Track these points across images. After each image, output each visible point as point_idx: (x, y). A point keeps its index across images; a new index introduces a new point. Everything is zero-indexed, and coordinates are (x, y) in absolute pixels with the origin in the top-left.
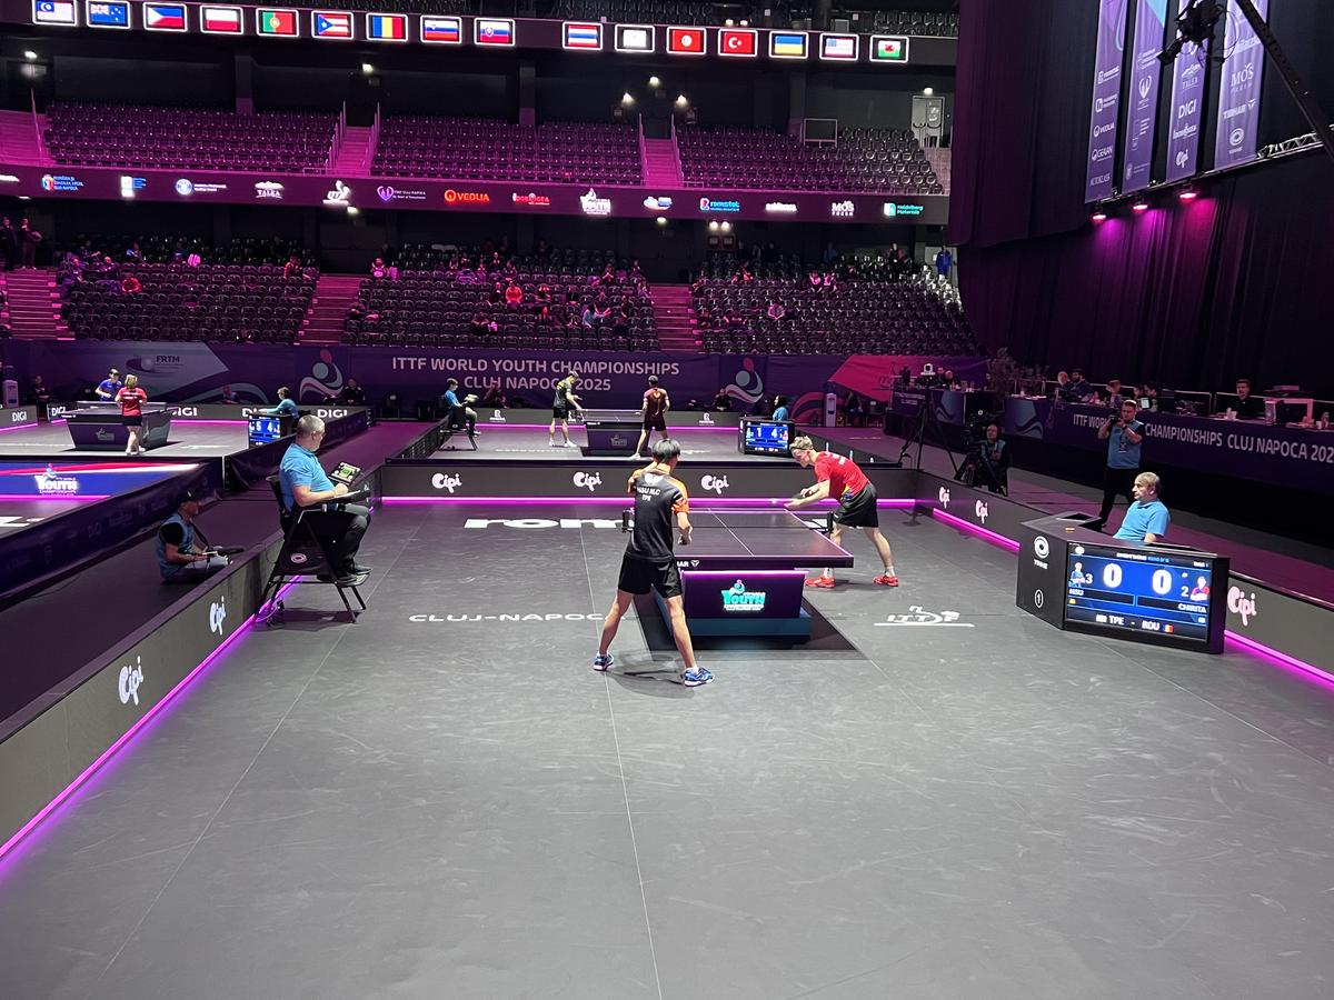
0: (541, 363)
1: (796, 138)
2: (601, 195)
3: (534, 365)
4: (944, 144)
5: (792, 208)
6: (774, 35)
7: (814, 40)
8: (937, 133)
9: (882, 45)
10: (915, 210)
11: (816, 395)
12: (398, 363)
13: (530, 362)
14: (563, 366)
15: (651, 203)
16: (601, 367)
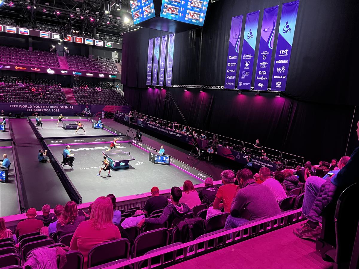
0: (44, 106)
1: (90, 59)
2: (52, 69)
3: (42, 107)
4: (119, 62)
5: (92, 75)
6: (86, 40)
7: (94, 41)
8: (117, 60)
9: (107, 44)
10: (115, 77)
11: (100, 113)
12: (11, 106)
13: (42, 106)
14: (49, 107)
15: (63, 72)
16: (57, 107)
